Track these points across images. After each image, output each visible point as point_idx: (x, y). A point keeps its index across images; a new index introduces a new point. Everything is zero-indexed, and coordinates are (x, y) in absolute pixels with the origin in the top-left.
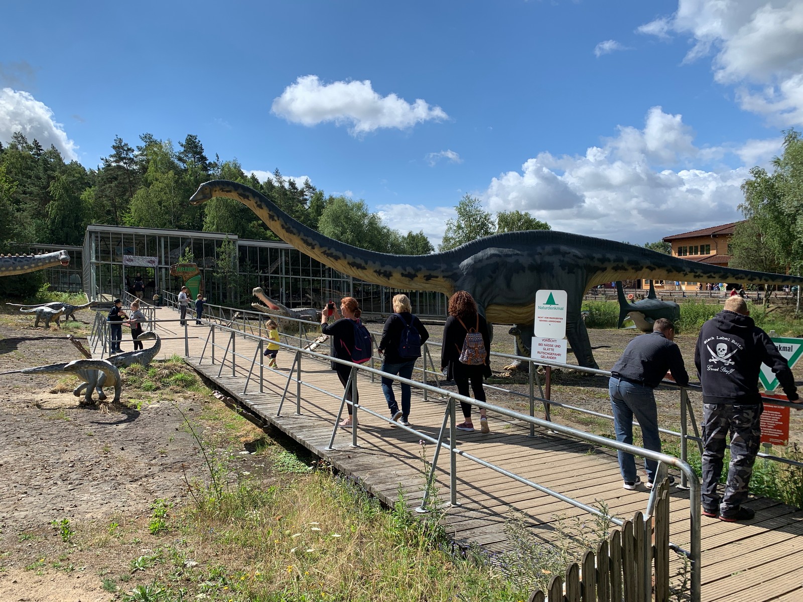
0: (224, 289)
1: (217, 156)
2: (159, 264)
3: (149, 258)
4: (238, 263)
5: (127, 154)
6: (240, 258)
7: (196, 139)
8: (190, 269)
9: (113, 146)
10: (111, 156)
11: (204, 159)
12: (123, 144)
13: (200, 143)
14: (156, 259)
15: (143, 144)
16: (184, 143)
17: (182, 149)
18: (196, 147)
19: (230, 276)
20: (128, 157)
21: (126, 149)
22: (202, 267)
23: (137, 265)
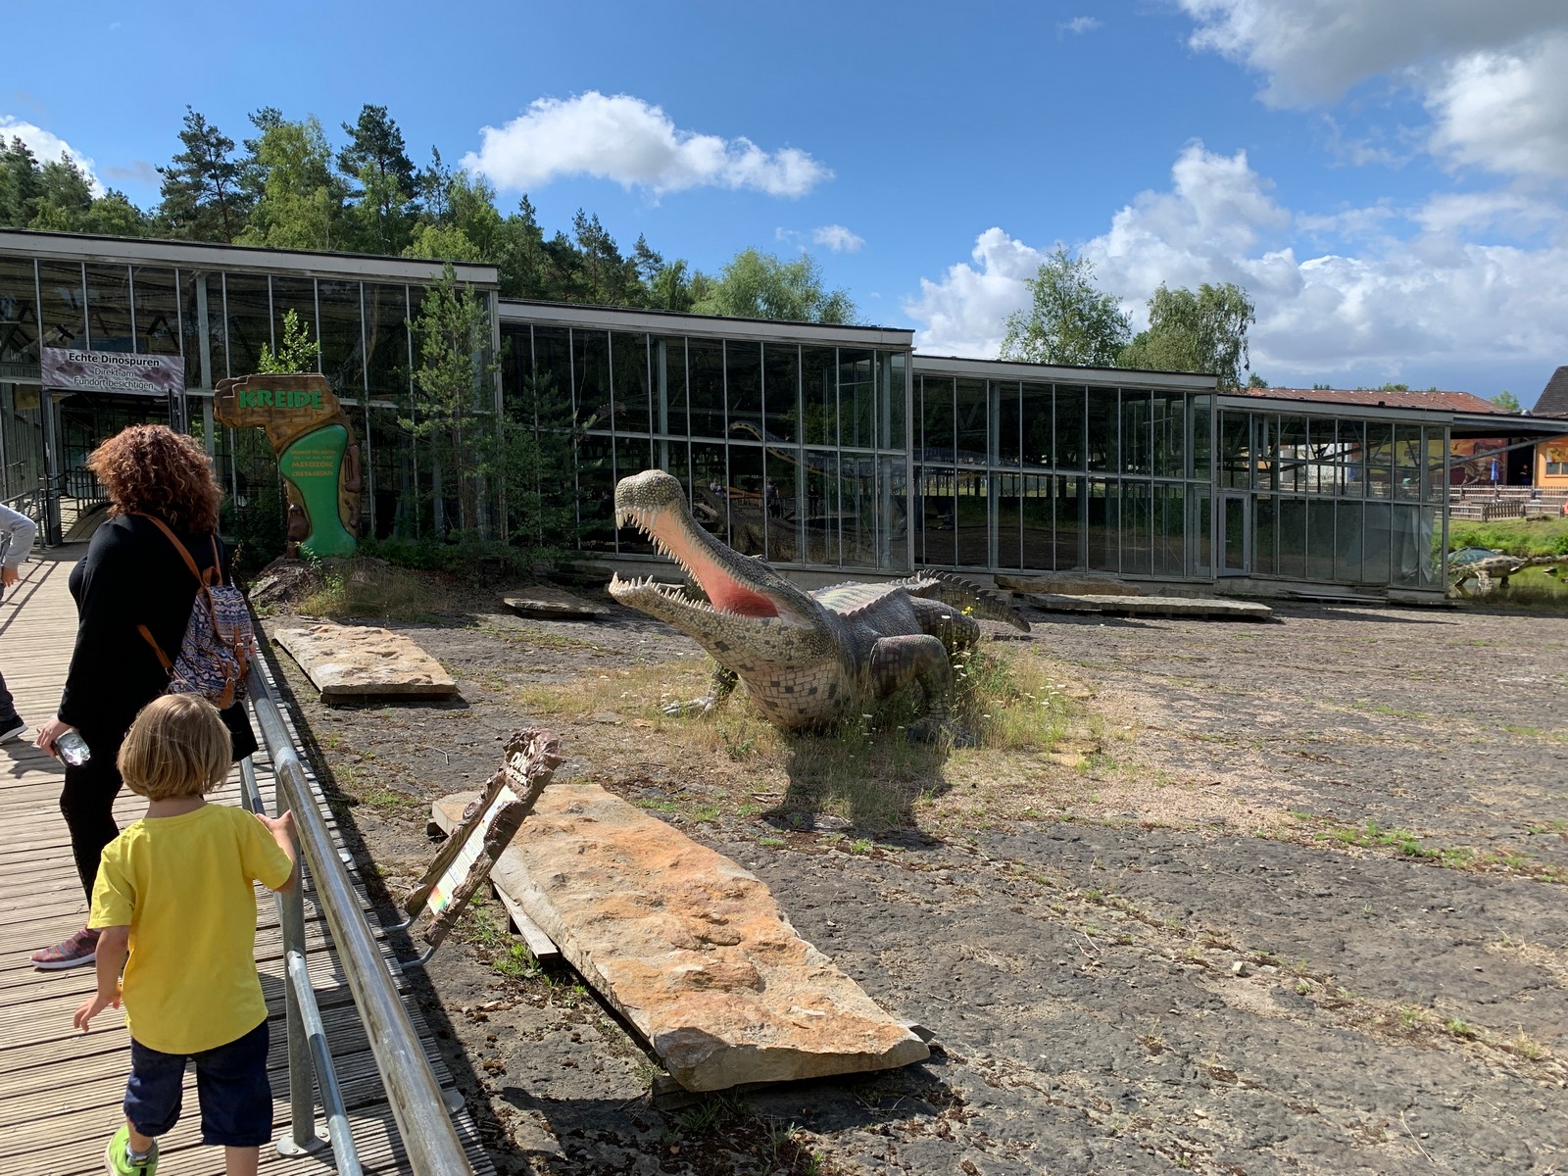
0: (451, 485)
1: (436, 153)
2: (187, 386)
3: (147, 360)
4: (498, 378)
5: (218, 155)
6: (506, 360)
7: (384, 115)
8: (296, 398)
9: (182, 134)
10: (178, 159)
11: (404, 165)
12: (205, 129)
13: (395, 126)
14: (175, 365)
15: (257, 135)
16: (356, 128)
17: (352, 141)
18: (385, 135)
19: (468, 432)
20: (220, 161)
21: (214, 141)
22: (360, 395)
23: (100, 387)
